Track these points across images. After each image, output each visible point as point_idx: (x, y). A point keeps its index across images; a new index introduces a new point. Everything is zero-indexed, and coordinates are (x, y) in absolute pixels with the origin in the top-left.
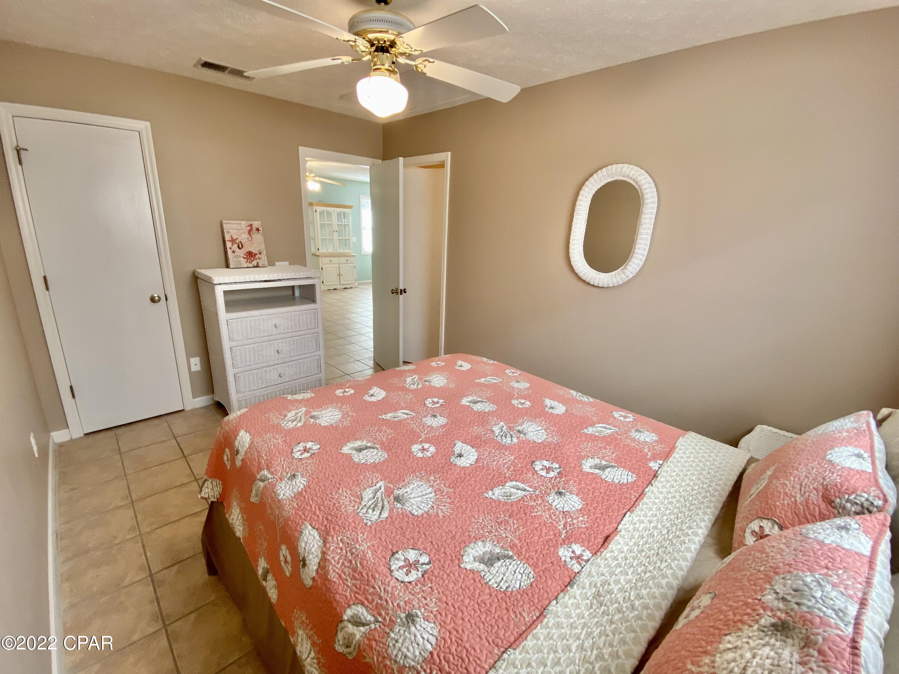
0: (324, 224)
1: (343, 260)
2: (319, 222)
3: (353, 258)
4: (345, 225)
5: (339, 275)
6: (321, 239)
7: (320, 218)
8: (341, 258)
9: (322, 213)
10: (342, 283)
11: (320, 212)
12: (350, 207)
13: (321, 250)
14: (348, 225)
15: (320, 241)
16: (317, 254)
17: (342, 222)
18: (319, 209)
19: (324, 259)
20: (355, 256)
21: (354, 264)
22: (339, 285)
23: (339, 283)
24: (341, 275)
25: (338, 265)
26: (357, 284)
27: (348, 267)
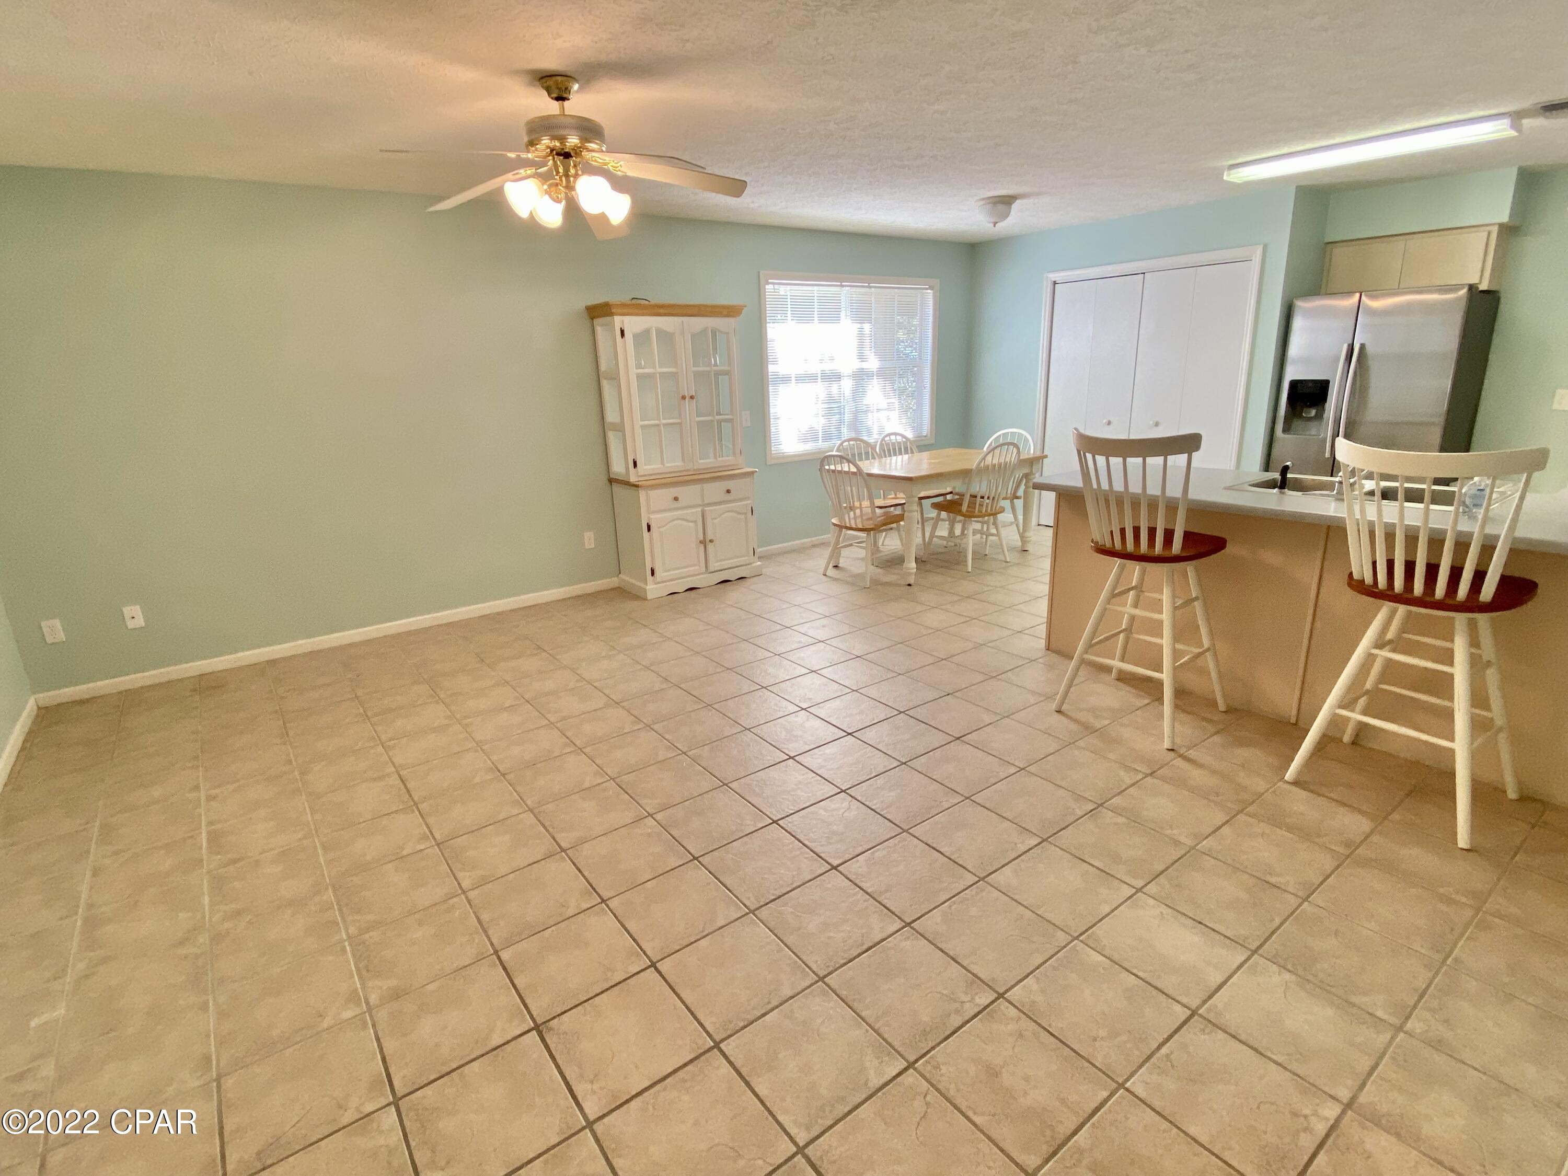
0: (650, 376)
1: (714, 491)
2: (634, 371)
3: (747, 480)
4: (717, 374)
5: (704, 543)
6: (643, 427)
7: (638, 358)
8: (707, 486)
9: (642, 338)
10: (714, 565)
11: (636, 337)
12: (730, 311)
13: (643, 467)
14: (727, 373)
15: (638, 431)
16: (633, 479)
17: (709, 364)
18: (633, 324)
19: (654, 494)
20: (753, 473)
21: (749, 502)
22: (705, 575)
23: (704, 569)
24: (711, 541)
25: (699, 509)
26: (759, 563)
27: (730, 514)
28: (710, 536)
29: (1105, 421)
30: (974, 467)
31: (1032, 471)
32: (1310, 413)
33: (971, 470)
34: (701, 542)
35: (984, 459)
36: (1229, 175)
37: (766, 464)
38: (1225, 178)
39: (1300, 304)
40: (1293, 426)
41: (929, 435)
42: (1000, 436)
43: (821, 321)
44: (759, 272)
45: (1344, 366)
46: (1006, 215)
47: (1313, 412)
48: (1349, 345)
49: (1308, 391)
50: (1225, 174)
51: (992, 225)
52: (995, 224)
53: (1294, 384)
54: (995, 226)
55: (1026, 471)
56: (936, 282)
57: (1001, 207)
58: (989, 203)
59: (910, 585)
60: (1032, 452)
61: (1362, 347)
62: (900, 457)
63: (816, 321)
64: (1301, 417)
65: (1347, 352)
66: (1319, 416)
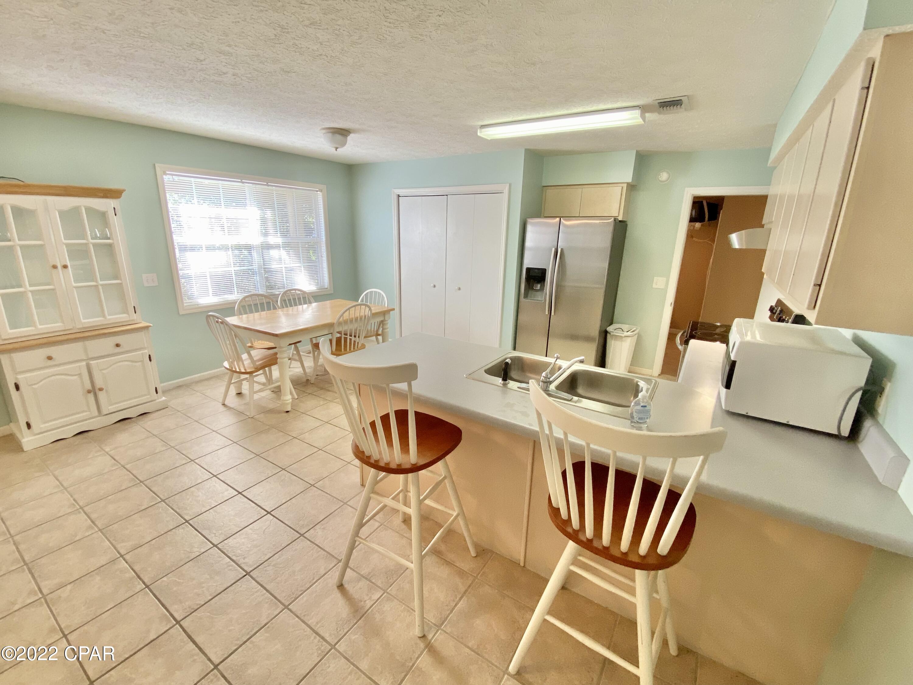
1: (99, 346)
3: (140, 334)
4: (97, 246)
5: (93, 391)
8: (90, 343)
10: (108, 408)
12: (107, 194)
14: (108, 245)
19: (20, 355)
20: (147, 327)
21: (146, 351)
22: (99, 418)
23: (96, 413)
24: (101, 390)
25: (84, 363)
26: (164, 398)
27: (126, 363)
28: (99, 383)
29: (432, 285)
30: (335, 322)
31: (385, 318)
32: (537, 287)
33: (334, 323)
34: (89, 392)
35: (342, 315)
36: (481, 132)
37: (179, 314)
38: (479, 134)
39: (530, 221)
40: (529, 295)
41: (329, 288)
42: (368, 293)
43: (226, 206)
44: (154, 165)
45: (553, 262)
46: (344, 144)
47: (539, 286)
48: (555, 249)
49: (535, 274)
50: (479, 131)
51: (334, 149)
52: (336, 149)
53: (529, 270)
54: (336, 150)
55: (382, 319)
56: (324, 187)
57: (339, 137)
58: (329, 133)
59: (287, 412)
60: (386, 306)
61: (562, 250)
62: (301, 306)
63: (223, 206)
64: (533, 289)
65: (555, 252)
66: (542, 289)
